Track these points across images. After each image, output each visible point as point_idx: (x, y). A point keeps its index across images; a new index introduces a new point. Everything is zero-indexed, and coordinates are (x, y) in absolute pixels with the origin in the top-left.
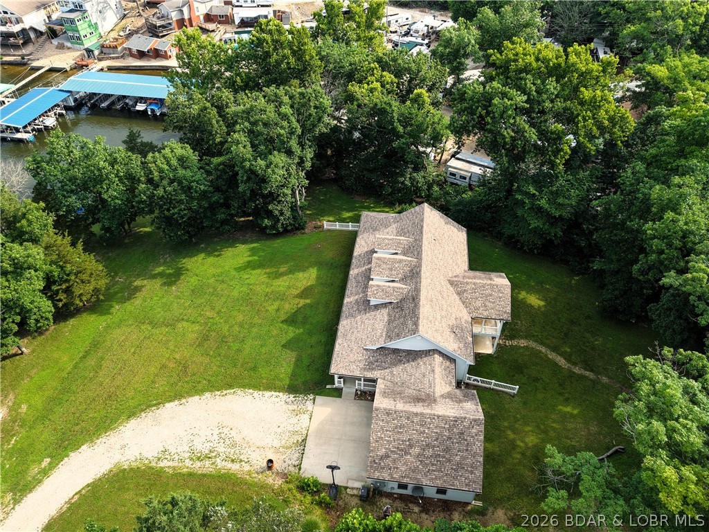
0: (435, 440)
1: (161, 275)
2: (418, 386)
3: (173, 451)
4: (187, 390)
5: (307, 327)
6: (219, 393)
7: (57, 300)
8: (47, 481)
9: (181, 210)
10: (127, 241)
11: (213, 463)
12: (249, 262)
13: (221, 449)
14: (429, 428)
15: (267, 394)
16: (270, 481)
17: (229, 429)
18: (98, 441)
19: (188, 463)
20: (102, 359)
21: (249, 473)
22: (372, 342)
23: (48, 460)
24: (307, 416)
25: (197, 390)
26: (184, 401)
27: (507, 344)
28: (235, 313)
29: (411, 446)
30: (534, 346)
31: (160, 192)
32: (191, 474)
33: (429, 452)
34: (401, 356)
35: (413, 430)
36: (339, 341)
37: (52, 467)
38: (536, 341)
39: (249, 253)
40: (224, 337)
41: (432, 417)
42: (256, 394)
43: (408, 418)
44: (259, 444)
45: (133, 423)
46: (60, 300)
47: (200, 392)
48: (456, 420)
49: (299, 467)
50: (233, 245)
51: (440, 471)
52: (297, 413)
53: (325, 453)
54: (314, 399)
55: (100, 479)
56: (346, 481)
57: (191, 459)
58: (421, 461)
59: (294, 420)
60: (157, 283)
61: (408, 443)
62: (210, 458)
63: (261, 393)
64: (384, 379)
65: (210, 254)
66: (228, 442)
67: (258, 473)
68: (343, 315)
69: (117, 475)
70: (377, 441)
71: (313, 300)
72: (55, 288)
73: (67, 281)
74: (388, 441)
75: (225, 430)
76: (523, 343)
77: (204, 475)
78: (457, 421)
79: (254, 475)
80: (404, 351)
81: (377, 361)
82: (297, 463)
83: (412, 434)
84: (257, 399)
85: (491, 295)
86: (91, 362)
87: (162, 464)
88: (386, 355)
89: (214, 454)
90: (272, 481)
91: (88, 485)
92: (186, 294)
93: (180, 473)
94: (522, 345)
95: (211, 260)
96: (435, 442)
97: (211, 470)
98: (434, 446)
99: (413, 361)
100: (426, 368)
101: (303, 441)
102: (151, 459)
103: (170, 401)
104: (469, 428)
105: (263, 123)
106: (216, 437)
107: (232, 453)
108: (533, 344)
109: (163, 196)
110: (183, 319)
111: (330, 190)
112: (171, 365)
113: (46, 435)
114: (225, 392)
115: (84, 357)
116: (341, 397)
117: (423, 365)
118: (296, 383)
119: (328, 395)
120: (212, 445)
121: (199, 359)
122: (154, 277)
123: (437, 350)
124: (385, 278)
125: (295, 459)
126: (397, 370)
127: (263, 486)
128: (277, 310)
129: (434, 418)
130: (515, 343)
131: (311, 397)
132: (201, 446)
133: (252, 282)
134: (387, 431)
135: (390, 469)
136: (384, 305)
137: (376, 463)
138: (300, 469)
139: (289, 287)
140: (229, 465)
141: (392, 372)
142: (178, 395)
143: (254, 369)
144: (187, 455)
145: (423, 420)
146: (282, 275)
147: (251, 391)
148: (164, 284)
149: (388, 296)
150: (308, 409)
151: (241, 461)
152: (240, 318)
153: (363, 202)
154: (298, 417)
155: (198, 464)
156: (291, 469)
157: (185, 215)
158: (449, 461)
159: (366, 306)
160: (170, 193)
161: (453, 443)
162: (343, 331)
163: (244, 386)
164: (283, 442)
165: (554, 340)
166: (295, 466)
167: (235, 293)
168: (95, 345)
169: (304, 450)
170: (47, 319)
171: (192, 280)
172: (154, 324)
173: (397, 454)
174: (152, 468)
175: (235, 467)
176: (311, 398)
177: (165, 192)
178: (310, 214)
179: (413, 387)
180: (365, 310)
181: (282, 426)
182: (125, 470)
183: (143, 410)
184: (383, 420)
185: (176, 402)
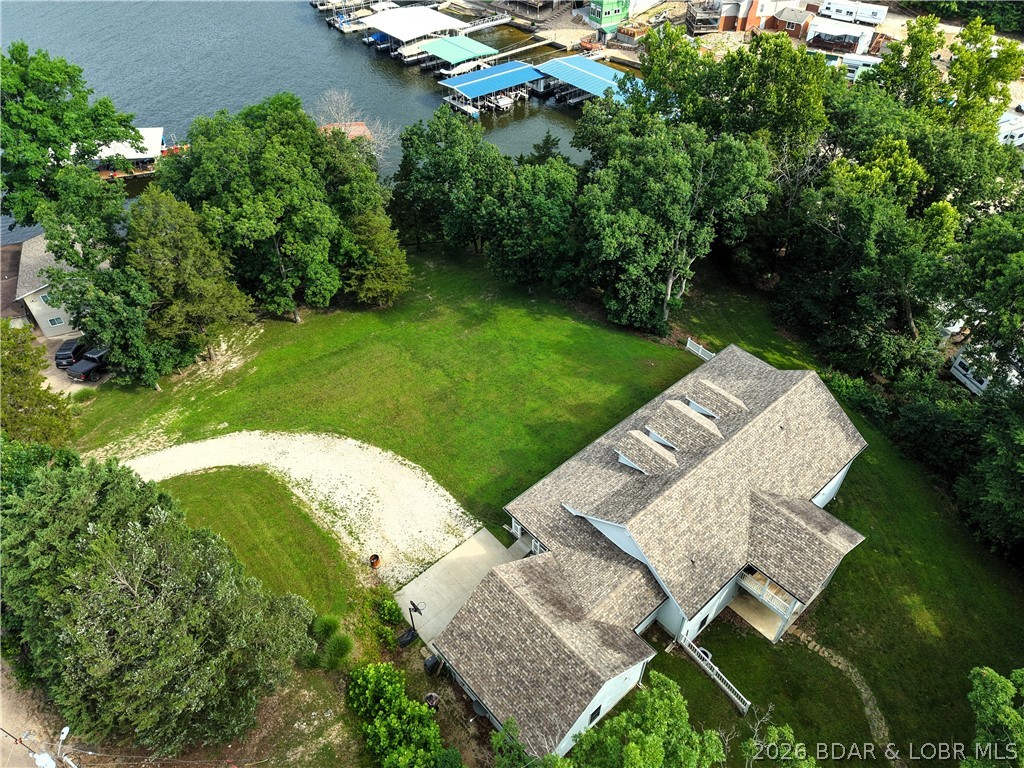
0: (530, 661)
1: (467, 311)
2: (581, 591)
3: (315, 486)
4: (378, 437)
5: (546, 447)
6: (400, 458)
7: (346, 284)
8: (209, 442)
9: (516, 244)
10: (470, 261)
11: (333, 522)
12: (559, 342)
13: (351, 514)
14: (533, 641)
15: (442, 491)
16: (361, 577)
17: (376, 500)
18: (271, 434)
19: (315, 506)
20: (346, 363)
21: (352, 556)
22: (576, 505)
23: (227, 424)
24: (455, 541)
25: (385, 444)
26: (366, 445)
27: (810, 646)
28: (492, 389)
29: (500, 646)
30: (854, 679)
31: (502, 212)
32: (306, 517)
33: (514, 670)
34: (598, 544)
35: (515, 629)
36: (547, 480)
37: (223, 432)
38: (866, 675)
39: (569, 333)
40: (460, 407)
41: (546, 631)
42: (432, 483)
43: (519, 611)
44: (387, 534)
45: (309, 439)
46: (350, 286)
47: (386, 447)
48: (571, 655)
49: (401, 586)
50: (562, 316)
51: (511, 701)
52: (450, 530)
53: (437, 593)
54: (480, 529)
55: (242, 468)
56: (430, 638)
57: (321, 504)
58: (499, 673)
59: (440, 536)
60: (455, 318)
61: (499, 640)
62: (335, 514)
63: (437, 485)
64: (555, 557)
65: (531, 313)
66: (363, 512)
67: (359, 562)
68: (581, 454)
69: (256, 473)
70: (469, 612)
71: (580, 422)
72: (352, 271)
73: (365, 269)
74: (480, 620)
75: (372, 499)
76: (838, 662)
77: (314, 526)
78: (570, 658)
79: (353, 560)
80: (607, 540)
81: (565, 531)
82: (402, 580)
83: (510, 633)
84: (428, 489)
85: (801, 550)
86: (335, 361)
87: (295, 491)
88: (580, 530)
89: (341, 514)
90: (361, 578)
91: (230, 467)
92: (471, 343)
93: (299, 509)
94: (835, 665)
95: (527, 320)
96: (529, 664)
97: (325, 526)
98: (524, 667)
99: (606, 561)
100: (611, 578)
101: (429, 563)
102: (293, 479)
103: (354, 438)
104: (578, 678)
105: (645, 167)
106: (358, 499)
107: (357, 525)
108: (854, 675)
109: (503, 219)
110: (442, 367)
111: (754, 306)
112: (389, 405)
113: (243, 403)
114: (407, 461)
115: (335, 354)
116: (508, 548)
117: (612, 572)
118: (478, 499)
119: (497, 536)
120: (349, 504)
121: (416, 414)
122: (459, 309)
123: (646, 567)
124: (662, 438)
125: (405, 575)
126: (579, 557)
127: (349, 576)
128: (534, 411)
129: (546, 634)
130: (825, 653)
131: (479, 524)
132: (339, 500)
133: (541, 366)
134: (487, 607)
135: (461, 654)
136: (633, 471)
137: (452, 636)
138: (399, 589)
139: (570, 393)
140: (344, 534)
141: (571, 555)
142: (366, 436)
143: (453, 457)
144: (321, 498)
145: (533, 626)
146: (577, 374)
147: (430, 477)
148: (461, 322)
149: (642, 462)
150: (464, 535)
151: (357, 539)
152: (492, 396)
153: (787, 343)
154: (446, 535)
155: (321, 513)
156: (392, 583)
157: (519, 252)
158: (529, 699)
159: (612, 460)
160: (512, 219)
161: (548, 681)
162: (562, 471)
163: (428, 468)
164: (410, 550)
165: (901, 696)
166: (397, 582)
167: (512, 369)
168: (352, 348)
169: (421, 573)
170: (324, 297)
171: (490, 332)
172: (414, 357)
173: (480, 643)
174: (285, 488)
175: (347, 539)
176: (478, 526)
177: (509, 213)
178: (695, 324)
179: (573, 588)
180: (608, 463)
181: (424, 533)
182: (266, 474)
183: (327, 431)
184: (491, 592)
185: (359, 443)
